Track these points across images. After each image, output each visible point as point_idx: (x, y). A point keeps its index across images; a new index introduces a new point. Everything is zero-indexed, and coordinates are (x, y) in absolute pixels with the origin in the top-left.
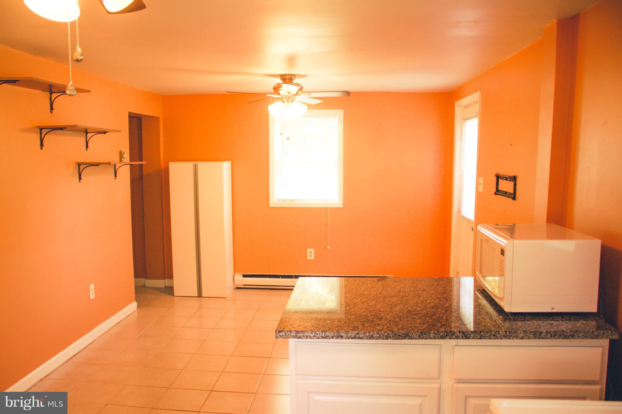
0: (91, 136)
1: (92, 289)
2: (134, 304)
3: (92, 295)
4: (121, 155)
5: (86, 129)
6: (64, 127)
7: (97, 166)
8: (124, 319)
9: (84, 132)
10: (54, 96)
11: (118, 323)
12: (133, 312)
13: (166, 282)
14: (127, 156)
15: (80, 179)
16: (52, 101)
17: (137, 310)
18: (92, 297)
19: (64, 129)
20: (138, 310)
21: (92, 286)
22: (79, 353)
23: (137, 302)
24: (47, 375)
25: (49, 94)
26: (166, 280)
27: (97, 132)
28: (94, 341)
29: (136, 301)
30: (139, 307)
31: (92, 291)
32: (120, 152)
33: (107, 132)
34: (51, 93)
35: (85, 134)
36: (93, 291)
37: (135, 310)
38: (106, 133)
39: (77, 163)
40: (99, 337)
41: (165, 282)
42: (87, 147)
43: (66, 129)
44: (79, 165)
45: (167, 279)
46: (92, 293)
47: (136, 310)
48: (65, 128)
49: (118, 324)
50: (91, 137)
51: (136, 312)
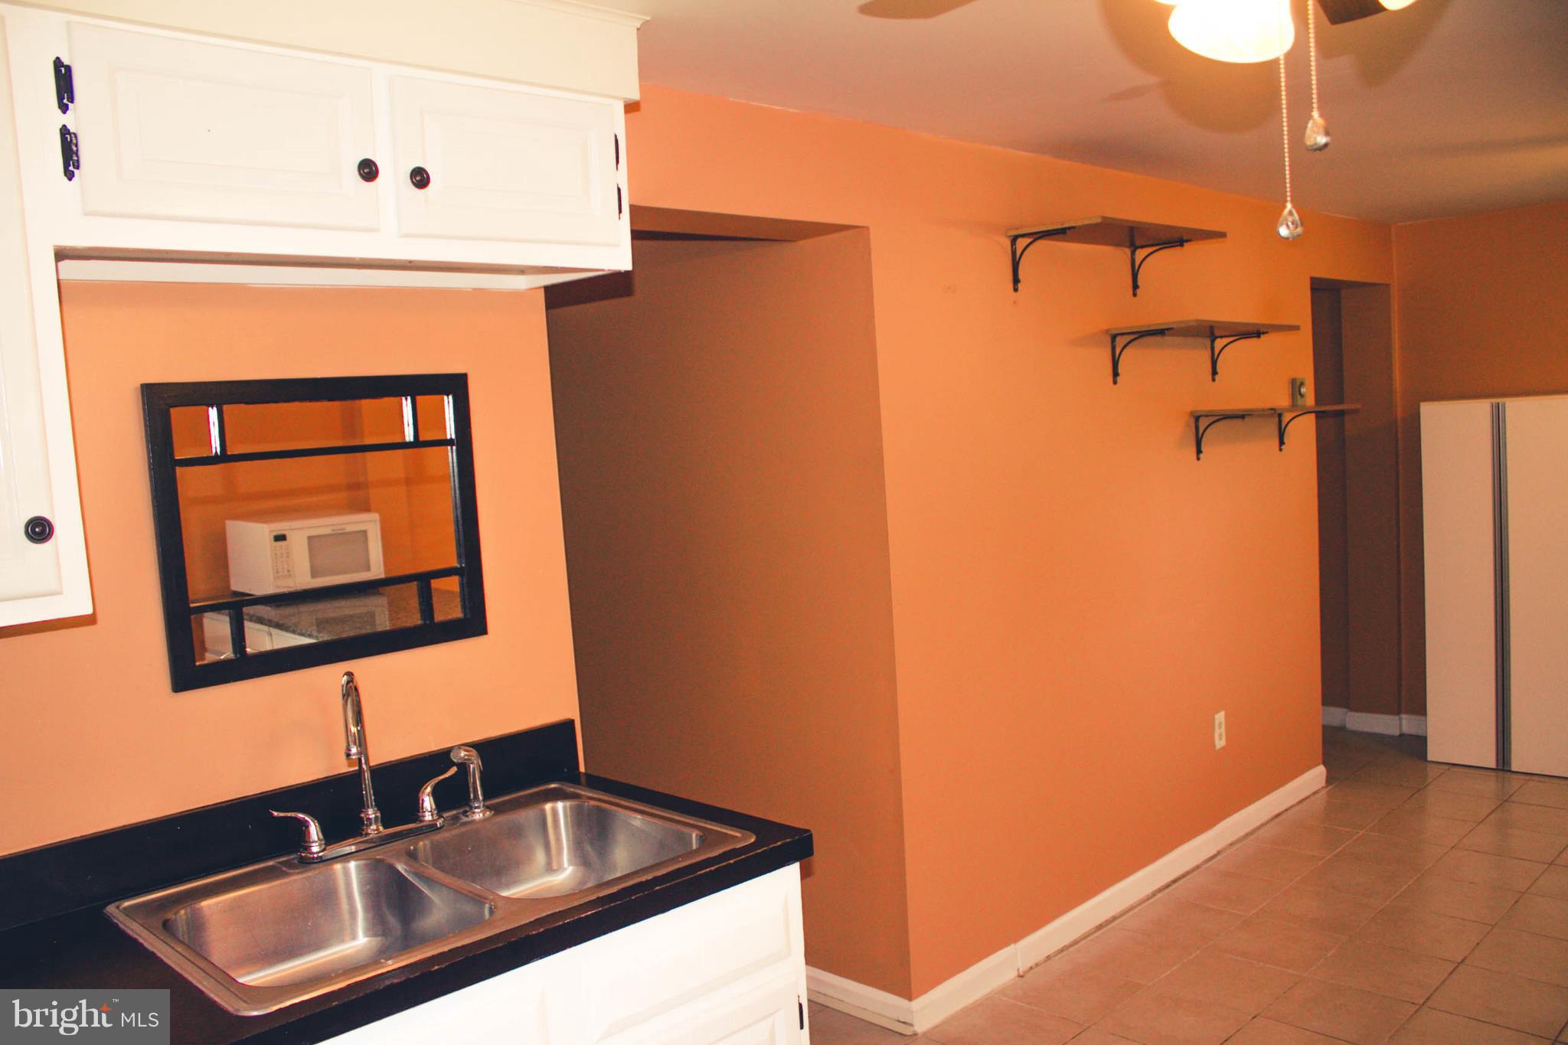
0: (1225, 344)
1: (1220, 724)
2: (1320, 771)
3: (1220, 739)
4: (1296, 386)
5: (1212, 328)
6: (1166, 327)
7: (1240, 419)
8: (1292, 807)
9: (1206, 337)
10: (1140, 254)
11: (1278, 815)
12: (1315, 793)
13: (1404, 722)
14: (1308, 391)
15: (1199, 451)
16: (1137, 267)
17: (1326, 787)
18: (1220, 743)
19: (1166, 332)
20: (1330, 787)
21: (1220, 717)
22: (1183, 876)
23: (1325, 766)
24: (1113, 917)
25: (1128, 251)
26: (1403, 716)
27: (1238, 334)
28: (1219, 853)
29: (1325, 763)
30: (1329, 780)
31: (1220, 728)
32: (1293, 382)
33: (1263, 333)
34: (1134, 248)
35: (1208, 342)
36: (1223, 730)
37: (1320, 787)
38: (1262, 336)
39: (1191, 413)
40: (1231, 845)
41: (1400, 720)
42: (1214, 373)
43: (1170, 331)
44: (1197, 419)
45: (1407, 712)
46: (1220, 735)
47: (1323, 788)
48: (1167, 329)
49: (1277, 820)
50: (1223, 348)
51: (1324, 792)
